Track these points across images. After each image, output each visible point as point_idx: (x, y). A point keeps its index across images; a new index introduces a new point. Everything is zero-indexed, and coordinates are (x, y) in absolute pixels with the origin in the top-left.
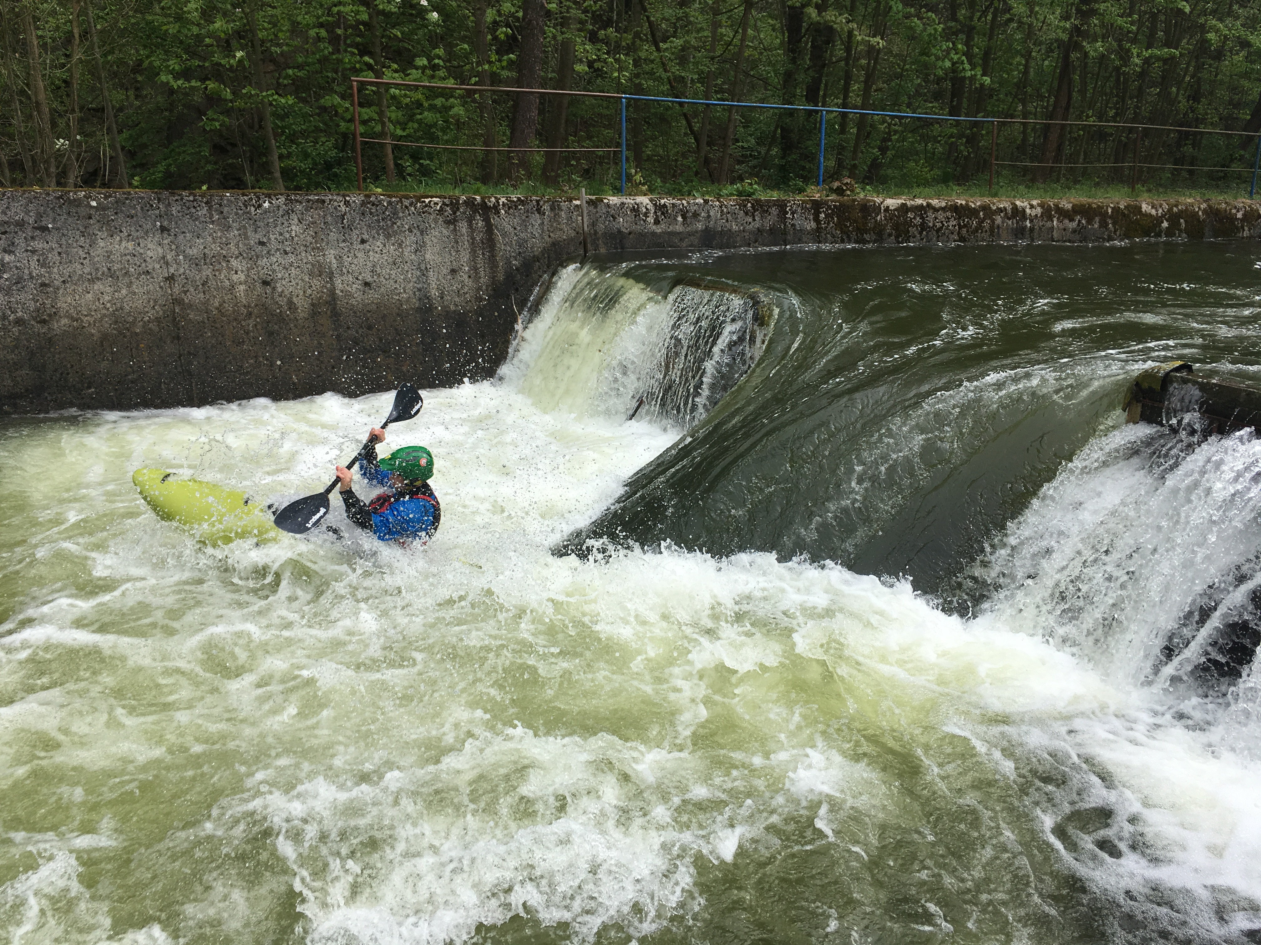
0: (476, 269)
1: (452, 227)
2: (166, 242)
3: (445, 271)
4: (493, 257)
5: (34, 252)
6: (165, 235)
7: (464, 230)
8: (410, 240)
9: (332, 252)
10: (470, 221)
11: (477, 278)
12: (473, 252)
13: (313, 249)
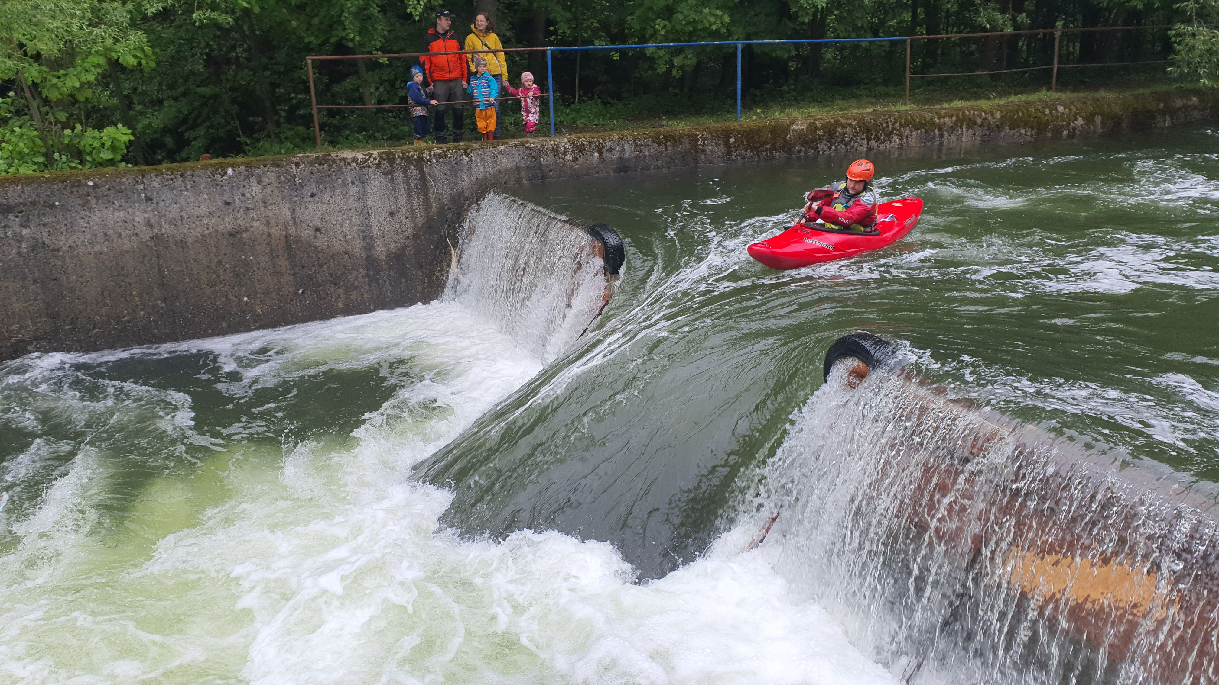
0: (412, 211)
1: (389, 177)
2: (150, 209)
3: (384, 215)
4: (427, 199)
5: (44, 225)
6: (149, 203)
7: (400, 179)
8: (353, 190)
9: (287, 205)
10: (405, 171)
11: (414, 218)
12: (409, 196)
13: (271, 204)
